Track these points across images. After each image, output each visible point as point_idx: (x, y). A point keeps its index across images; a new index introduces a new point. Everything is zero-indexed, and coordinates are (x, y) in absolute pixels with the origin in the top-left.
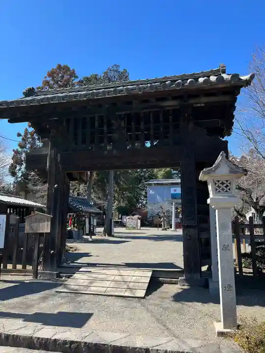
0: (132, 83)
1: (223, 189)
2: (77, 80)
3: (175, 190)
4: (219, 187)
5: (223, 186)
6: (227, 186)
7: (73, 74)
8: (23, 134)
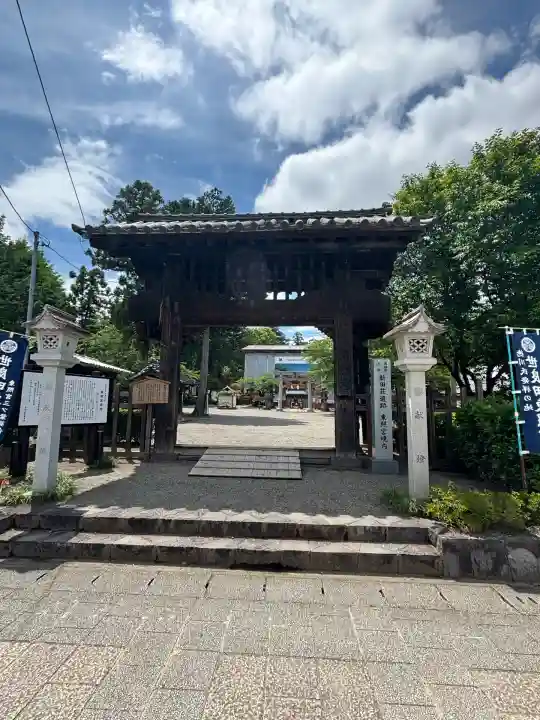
0: (261, 216)
1: (418, 349)
2: (161, 206)
3: (281, 360)
4: (414, 346)
5: (418, 346)
6: (422, 346)
7: (157, 197)
8: (78, 274)
